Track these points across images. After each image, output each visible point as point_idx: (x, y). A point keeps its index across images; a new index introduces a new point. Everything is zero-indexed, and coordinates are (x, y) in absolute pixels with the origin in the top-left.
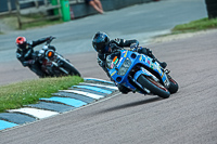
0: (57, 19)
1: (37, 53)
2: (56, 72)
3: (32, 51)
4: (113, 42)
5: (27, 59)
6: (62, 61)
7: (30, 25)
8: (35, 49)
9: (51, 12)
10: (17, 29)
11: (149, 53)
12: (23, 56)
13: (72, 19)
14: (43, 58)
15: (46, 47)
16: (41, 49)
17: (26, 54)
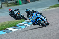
0: (18, 4)
1: (15, 13)
2: (20, 18)
3: (14, 13)
4: (31, 11)
5: (12, 15)
6: (22, 15)
7: (11, 6)
8: (14, 12)
9: (16, 2)
10: (7, 7)
11: (41, 14)
12: (11, 14)
13: (22, 4)
14: (16, 14)
15: (17, 12)
16: (16, 12)
17: (12, 13)
